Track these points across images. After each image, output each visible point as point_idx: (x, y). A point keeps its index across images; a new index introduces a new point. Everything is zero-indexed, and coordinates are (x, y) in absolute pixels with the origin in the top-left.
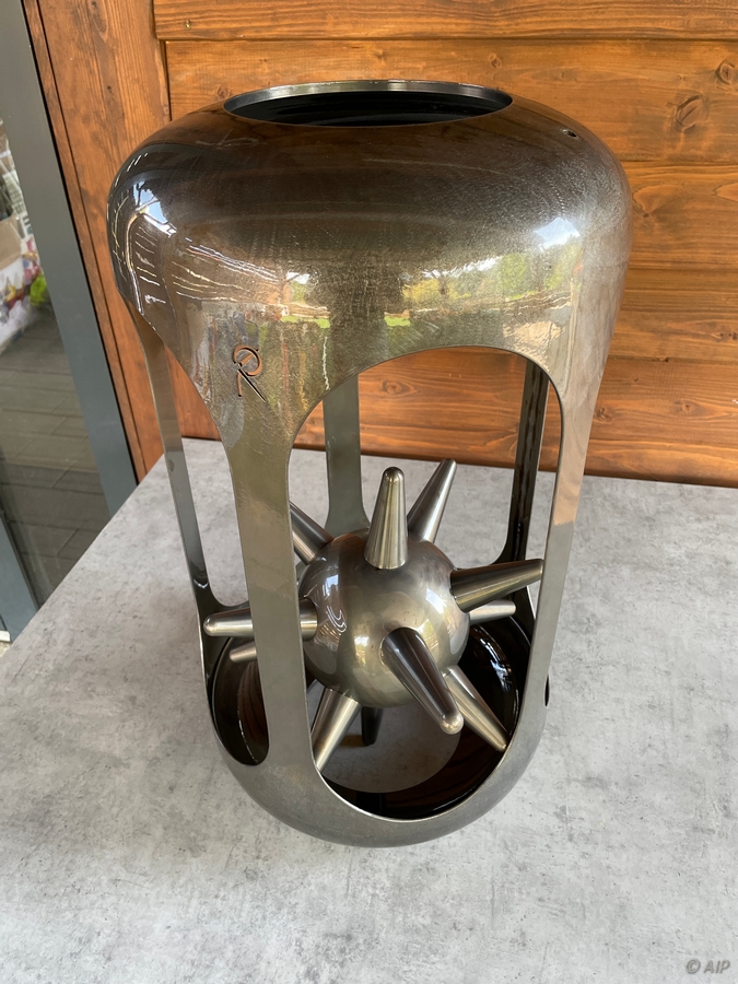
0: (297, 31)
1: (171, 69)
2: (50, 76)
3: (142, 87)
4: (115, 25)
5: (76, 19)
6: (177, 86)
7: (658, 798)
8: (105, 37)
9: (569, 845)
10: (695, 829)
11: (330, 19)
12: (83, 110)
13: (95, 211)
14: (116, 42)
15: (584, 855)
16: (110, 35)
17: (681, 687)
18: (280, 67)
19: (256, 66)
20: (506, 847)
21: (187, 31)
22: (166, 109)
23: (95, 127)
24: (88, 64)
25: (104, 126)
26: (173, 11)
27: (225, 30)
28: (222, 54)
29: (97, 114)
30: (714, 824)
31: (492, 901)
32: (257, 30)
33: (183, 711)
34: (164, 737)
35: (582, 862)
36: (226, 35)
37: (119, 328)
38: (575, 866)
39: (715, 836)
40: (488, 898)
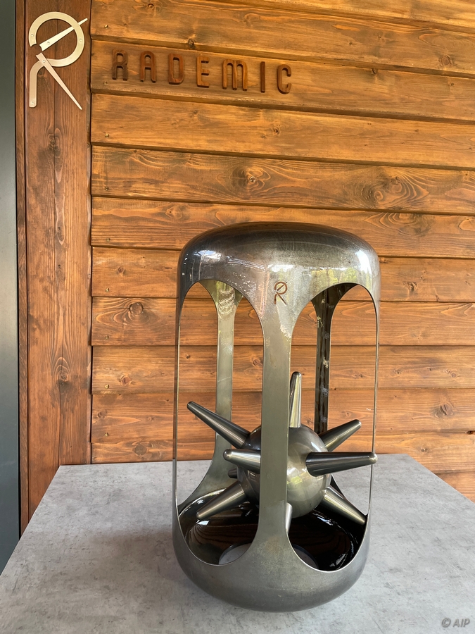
0: (162, 245)
1: (94, 259)
2: (24, 259)
3: (78, 266)
4: (69, 239)
5: (47, 234)
6: (96, 266)
7: (427, 570)
8: (62, 243)
9: (400, 596)
10: (451, 577)
11: (178, 241)
12: (41, 275)
13: (36, 327)
14: (68, 245)
15: (409, 599)
16: (65, 242)
17: (408, 528)
18: (150, 260)
19: (139, 259)
20: (370, 605)
21: (107, 242)
22: (89, 276)
23: (46, 283)
24: (49, 254)
25: (52, 284)
26: (101, 234)
27: (127, 243)
28: (122, 254)
29: (49, 277)
30: (458, 574)
31: (379, 627)
32: (143, 244)
33: (145, 587)
34: (140, 600)
35: (411, 602)
36: (127, 245)
37: (34, 395)
38: (408, 604)
39: (462, 578)
40: (376, 627)
